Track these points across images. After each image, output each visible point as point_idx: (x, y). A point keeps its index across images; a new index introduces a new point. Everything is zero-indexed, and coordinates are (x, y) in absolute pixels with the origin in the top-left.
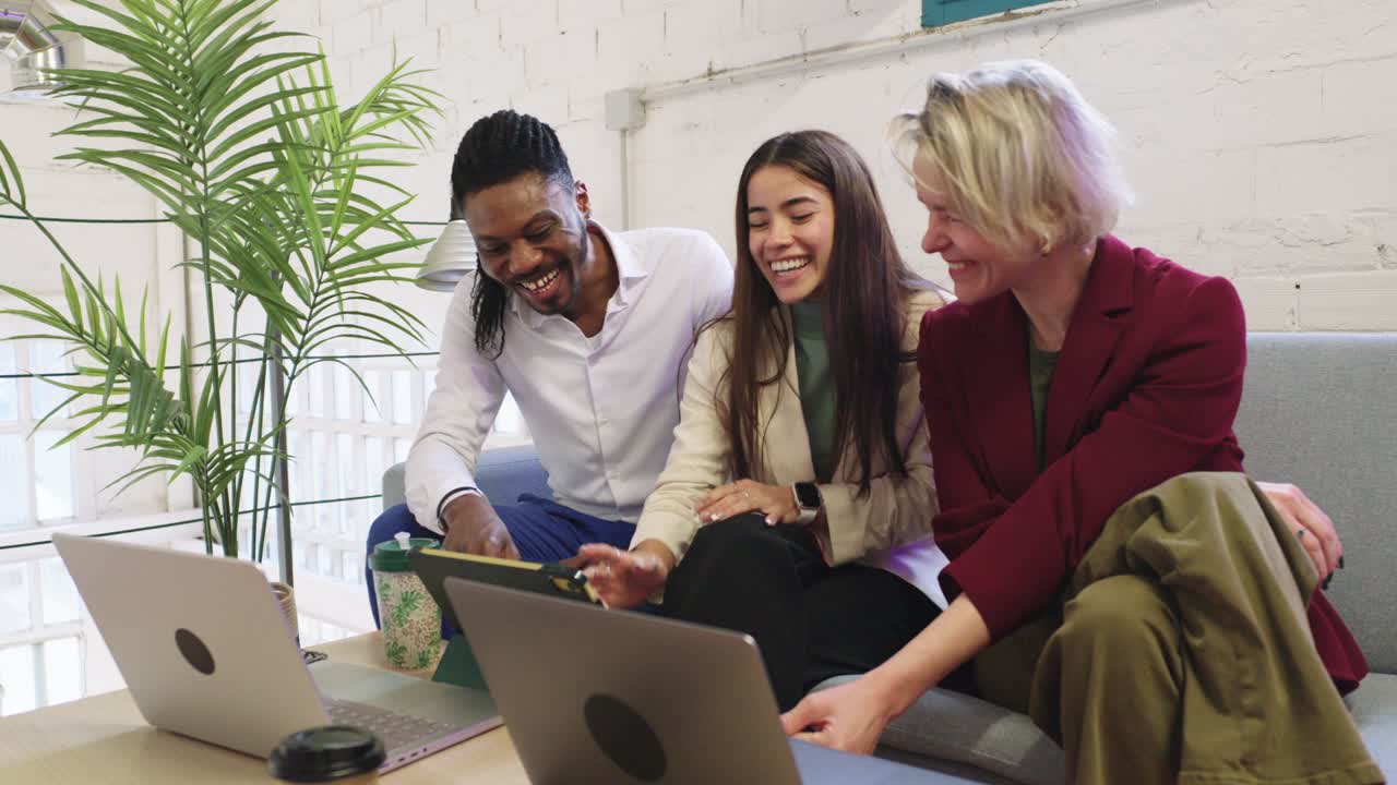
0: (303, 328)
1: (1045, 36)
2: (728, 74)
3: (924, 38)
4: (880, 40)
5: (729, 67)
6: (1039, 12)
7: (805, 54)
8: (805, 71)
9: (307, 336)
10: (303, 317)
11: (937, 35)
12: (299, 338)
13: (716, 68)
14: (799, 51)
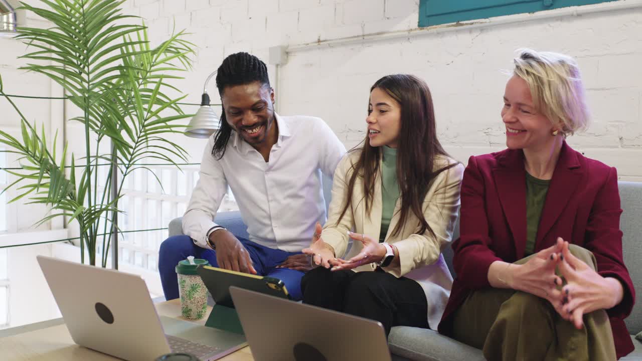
0: (132, 153)
1: (475, 34)
2: (328, 42)
3: (419, 32)
4: (398, 31)
5: (328, 38)
6: (472, 24)
7: (364, 36)
8: (363, 43)
9: (133, 156)
10: (132, 148)
11: (425, 31)
12: (129, 157)
13: (321, 39)
14: (361, 34)
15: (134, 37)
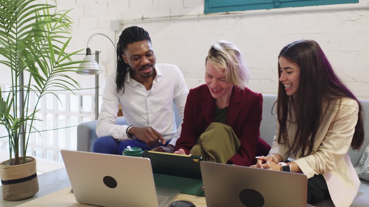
0: (45, 84)
1: (237, 19)
2: (148, 19)
3: (205, 16)
4: (192, 15)
5: (148, 17)
6: (235, 13)
7: (171, 17)
8: (170, 21)
9: (45, 86)
10: (45, 80)
11: (208, 16)
12: (43, 86)
13: (144, 17)
14: (169, 15)
15: (41, 12)
